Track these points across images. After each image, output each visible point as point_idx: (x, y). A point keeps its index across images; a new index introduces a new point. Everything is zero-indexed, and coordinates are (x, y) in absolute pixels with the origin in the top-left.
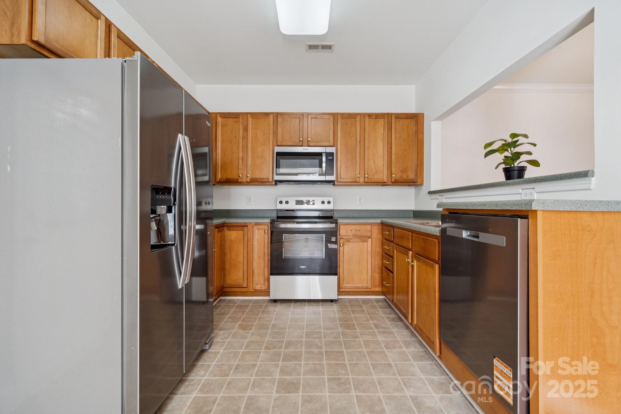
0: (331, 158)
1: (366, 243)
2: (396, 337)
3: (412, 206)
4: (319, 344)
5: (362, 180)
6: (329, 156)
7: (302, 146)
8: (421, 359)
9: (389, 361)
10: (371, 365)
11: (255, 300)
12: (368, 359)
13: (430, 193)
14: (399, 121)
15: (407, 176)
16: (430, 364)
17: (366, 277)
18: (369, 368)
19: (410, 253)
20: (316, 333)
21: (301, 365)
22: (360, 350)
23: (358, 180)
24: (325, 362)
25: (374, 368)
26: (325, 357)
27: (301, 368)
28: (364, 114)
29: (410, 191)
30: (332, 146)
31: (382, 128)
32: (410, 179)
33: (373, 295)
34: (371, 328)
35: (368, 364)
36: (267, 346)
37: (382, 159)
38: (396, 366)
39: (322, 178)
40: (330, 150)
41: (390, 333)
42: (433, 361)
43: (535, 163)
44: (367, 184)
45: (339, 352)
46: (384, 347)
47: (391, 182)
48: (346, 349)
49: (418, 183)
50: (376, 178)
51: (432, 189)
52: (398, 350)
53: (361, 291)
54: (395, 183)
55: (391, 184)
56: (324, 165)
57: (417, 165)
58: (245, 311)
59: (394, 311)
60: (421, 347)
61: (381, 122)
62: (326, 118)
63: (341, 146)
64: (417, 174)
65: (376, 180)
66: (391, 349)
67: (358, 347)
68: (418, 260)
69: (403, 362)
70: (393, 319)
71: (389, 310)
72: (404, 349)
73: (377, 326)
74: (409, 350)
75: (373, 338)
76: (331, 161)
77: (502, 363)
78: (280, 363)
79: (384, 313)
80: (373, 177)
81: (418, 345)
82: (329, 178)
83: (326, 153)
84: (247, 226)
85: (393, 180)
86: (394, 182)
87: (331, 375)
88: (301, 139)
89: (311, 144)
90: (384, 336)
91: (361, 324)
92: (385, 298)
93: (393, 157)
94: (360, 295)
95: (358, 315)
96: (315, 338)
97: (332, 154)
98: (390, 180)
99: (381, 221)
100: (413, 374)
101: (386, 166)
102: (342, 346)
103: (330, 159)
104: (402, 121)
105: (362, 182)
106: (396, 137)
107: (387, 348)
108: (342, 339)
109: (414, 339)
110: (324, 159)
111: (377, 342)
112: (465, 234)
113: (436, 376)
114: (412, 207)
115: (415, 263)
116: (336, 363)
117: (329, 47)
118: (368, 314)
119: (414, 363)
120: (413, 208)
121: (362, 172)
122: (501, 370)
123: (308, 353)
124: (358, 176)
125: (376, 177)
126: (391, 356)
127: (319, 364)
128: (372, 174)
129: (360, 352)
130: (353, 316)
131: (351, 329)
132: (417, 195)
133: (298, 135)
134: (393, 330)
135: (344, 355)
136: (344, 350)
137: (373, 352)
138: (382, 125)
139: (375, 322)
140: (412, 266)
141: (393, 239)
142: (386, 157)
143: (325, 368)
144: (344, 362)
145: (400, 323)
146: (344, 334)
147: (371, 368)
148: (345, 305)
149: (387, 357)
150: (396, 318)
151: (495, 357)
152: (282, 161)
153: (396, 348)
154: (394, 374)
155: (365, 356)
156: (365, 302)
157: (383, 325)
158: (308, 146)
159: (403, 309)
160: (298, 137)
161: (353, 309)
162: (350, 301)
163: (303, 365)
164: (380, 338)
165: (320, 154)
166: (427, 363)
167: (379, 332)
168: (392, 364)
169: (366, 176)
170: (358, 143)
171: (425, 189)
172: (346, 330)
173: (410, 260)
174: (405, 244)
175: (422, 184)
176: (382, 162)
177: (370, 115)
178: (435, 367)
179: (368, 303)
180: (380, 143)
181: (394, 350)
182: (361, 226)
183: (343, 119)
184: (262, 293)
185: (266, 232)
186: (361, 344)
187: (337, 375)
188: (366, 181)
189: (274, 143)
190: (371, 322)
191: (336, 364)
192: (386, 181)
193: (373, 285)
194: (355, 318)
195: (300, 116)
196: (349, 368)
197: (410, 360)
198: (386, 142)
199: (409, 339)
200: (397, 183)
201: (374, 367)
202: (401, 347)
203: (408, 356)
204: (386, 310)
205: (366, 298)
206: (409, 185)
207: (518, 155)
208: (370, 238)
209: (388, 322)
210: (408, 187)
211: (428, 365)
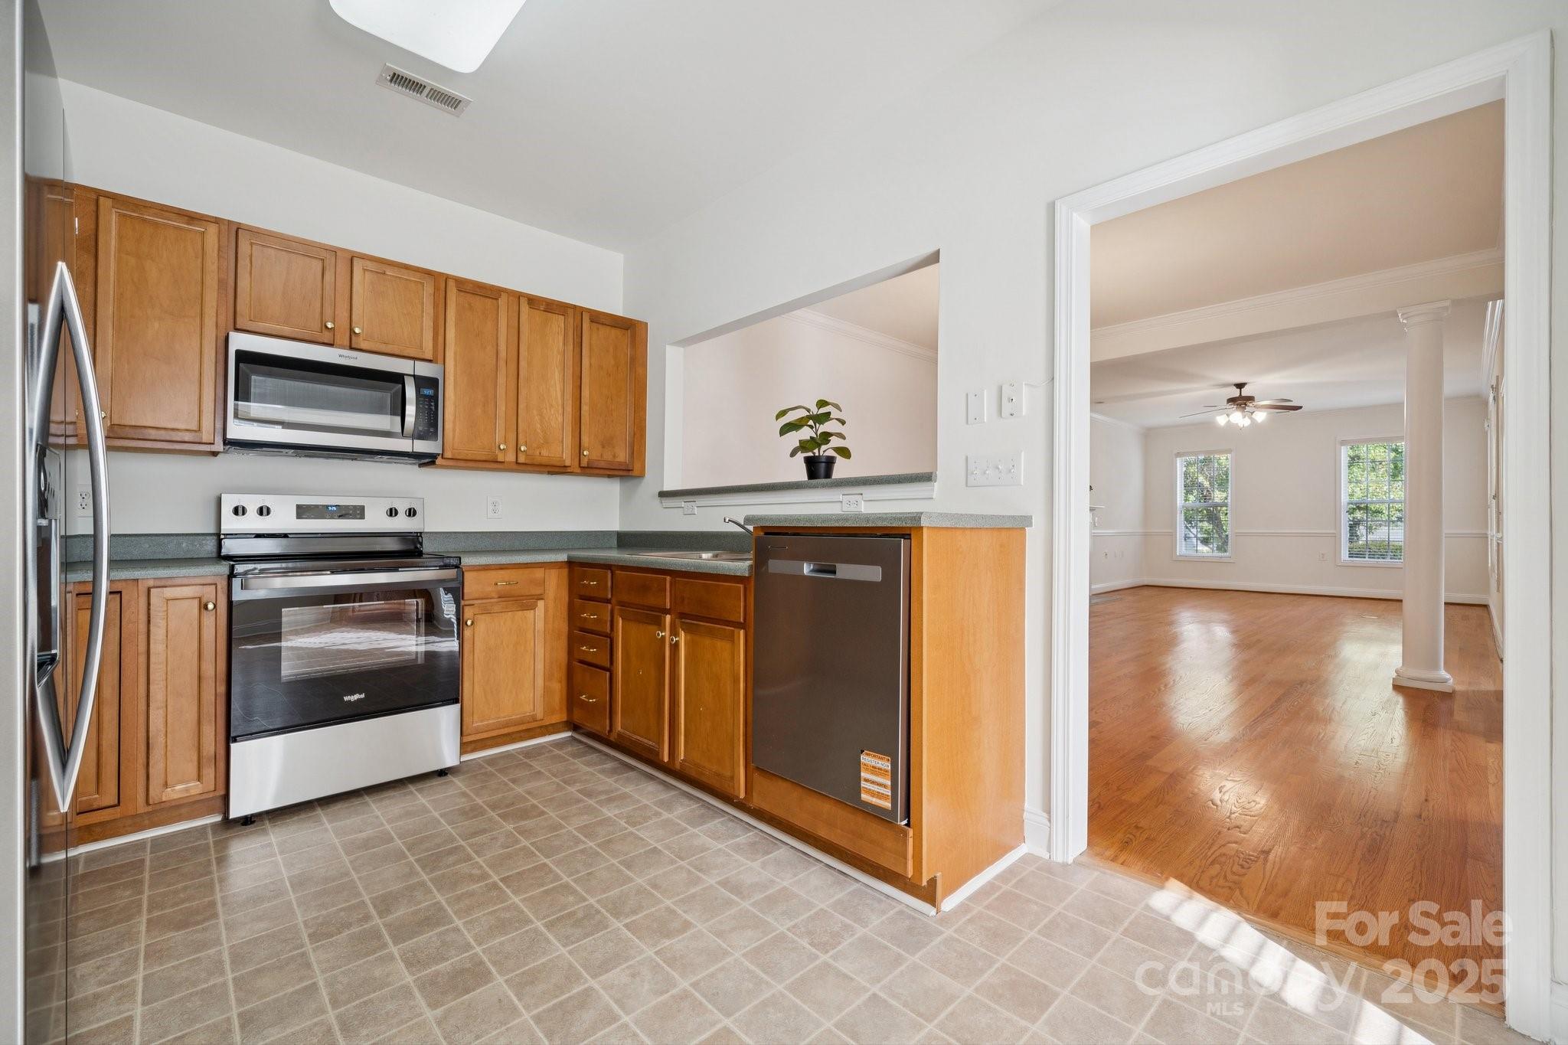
0: (429, 392)
1: (532, 611)
2: (638, 801)
3: (614, 523)
4: (476, 872)
5: (510, 457)
6: (424, 388)
7: (331, 345)
8: (702, 820)
9: (651, 845)
10: (621, 864)
11: (154, 840)
12: (608, 857)
13: (663, 495)
14: (598, 329)
15: (614, 456)
16: (721, 823)
17: (532, 695)
18: (619, 871)
19: (668, 618)
20: (450, 852)
21: (459, 930)
22: (581, 847)
23: (500, 458)
24: (516, 900)
25: (629, 867)
26: (508, 891)
27: (463, 935)
28: (518, 296)
29: (612, 488)
30: (430, 361)
31: (561, 338)
32: (620, 463)
33: (543, 735)
34: (579, 801)
35: (613, 865)
36: (314, 932)
37: (561, 411)
38: (668, 848)
39: (404, 445)
40: (424, 370)
41: (624, 797)
42: (724, 816)
43: (845, 452)
44: (523, 468)
45: (535, 869)
46: (626, 826)
47: (581, 467)
48: (547, 857)
49: (636, 473)
50: (548, 454)
51: (667, 488)
52: (655, 820)
53: (513, 733)
54: (588, 471)
55: (578, 470)
56: (411, 410)
57: (634, 434)
58: (141, 882)
59: (606, 754)
60: (692, 802)
61: (558, 322)
62: (410, 281)
63: (456, 366)
64: (633, 453)
65: (544, 461)
66: (642, 824)
67: (572, 844)
68: (688, 630)
69: (676, 837)
70: (614, 772)
71: (594, 756)
72: (666, 815)
73: (589, 794)
74: (675, 813)
75: (596, 817)
76: (430, 401)
77: (874, 756)
78: (394, 950)
79: (588, 764)
80: (538, 453)
81: (686, 801)
82: (422, 446)
83: (414, 376)
84: (120, 592)
85: (584, 463)
86: (588, 467)
87: (548, 916)
88: (330, 325)
89: (364, 346)
90: (615, 807)
91: (552, 800)
92: (572, 736)
93: (585, 408)
94: (513, 741)
95: (530, 786)
96: (454, 864)
97: (433, 382)
98: (577, 463)
99: (569, 557)
100: (704, 849)
101: (568, 429)
102: (535, 855)
103: (426, 396)
104: (604, 331)
105: (510, 463)
106: (591, 364)
107: (634, 824)
108: (525, 842)
109: (673, 793)
110: (411, 392)
111: (606, 821)
112: (807, 569)
113: (739, 836)
114: (615, 525)
115: (682, 638)
116: (543, 891)
117: (453, 102)
118: (555, 776)
119: (696, 831)
120: (616, 527)
121: (512, 437)
122: (873, 767)
123: (459, 898)
124: (502, 447)
125: (545, 453)
126: (650, 835)
127: (503, 909)
128: (535, 445)
129: (582, 851)
130: (519, 790)
131: (535, 817)
132: (626, 499)
133: (318, 310)
134: (627, 790)
135: (551, 871)
136: (547, 861)
137: (609, 841)
138: (561, 329)
139: (578, 786)
140: (675, 647)
141: (609, 596)
142: (569, 409)
143: (525, 909)
144: (560, 882)
145: (632, 774)
146: (523, 832)
147: (625, 869)
148: (485, 774)
149: (643, 840)
150: (618, 768)
151: (862, 752)
152: (258, 382)
153: (650, 818)
154: (672, 862)
155: (598, 854)
156: (528, 753)
157: (601, 788)
158: (351, 348)
159: (646, 741)
160: (317, 316)
161: (511, 776)
162: (491, 761)
163: (461, 927)
164: (609, 812)
165: (398, 378)
166: (716, 824)
167: (599, 802)
168: (660, 848)
169: (522, 449)
170: (502, 363)
171: (649, 486)
172: (523, 823)
173: (667, 633)
174: (651, 600)
175: (641, 476)
176: (560, 419)
177: (533, 301)
178: (731, 824)
179: (540, 754)
180: (557, 374)
181: (648, 823)
182: (521, 571)
183: (462, 294)
184: (184, 811)
185: (211, 606)
186: (574, 836)
187: (560, 911)
188: (522, 459)
189: (222, 318)
190: (570, 789)
191: (546, 892)
192: (568, 463)
193: (549, 710)
194: (529, 793)
195: (323, 254)
196: (578, 888)
197: (686, 829)
198: (569, 372)
199: (665, 795)
200: (590, 470)
201: (629, 865)
202: (657, 814)
203: (679, 824)
204: (588, 758)
205: (529, 746)
206: (609, 476)
207: (826, 437)
208: (542, 599)
209: (608, 780)
210: (606, 480)
211: (719, 825)
